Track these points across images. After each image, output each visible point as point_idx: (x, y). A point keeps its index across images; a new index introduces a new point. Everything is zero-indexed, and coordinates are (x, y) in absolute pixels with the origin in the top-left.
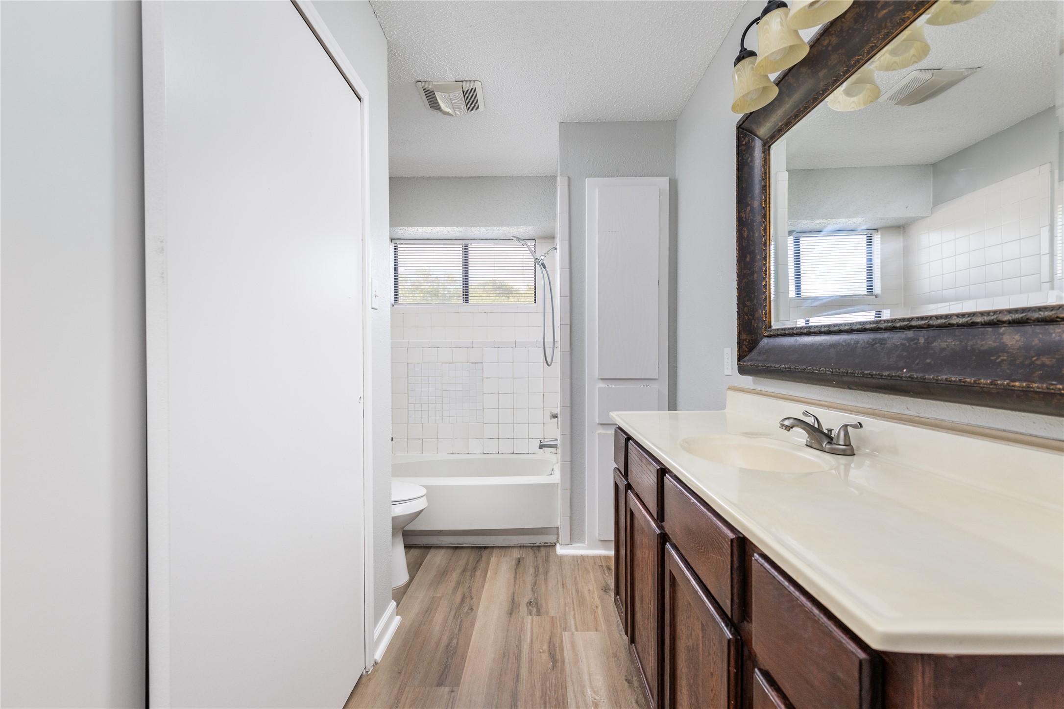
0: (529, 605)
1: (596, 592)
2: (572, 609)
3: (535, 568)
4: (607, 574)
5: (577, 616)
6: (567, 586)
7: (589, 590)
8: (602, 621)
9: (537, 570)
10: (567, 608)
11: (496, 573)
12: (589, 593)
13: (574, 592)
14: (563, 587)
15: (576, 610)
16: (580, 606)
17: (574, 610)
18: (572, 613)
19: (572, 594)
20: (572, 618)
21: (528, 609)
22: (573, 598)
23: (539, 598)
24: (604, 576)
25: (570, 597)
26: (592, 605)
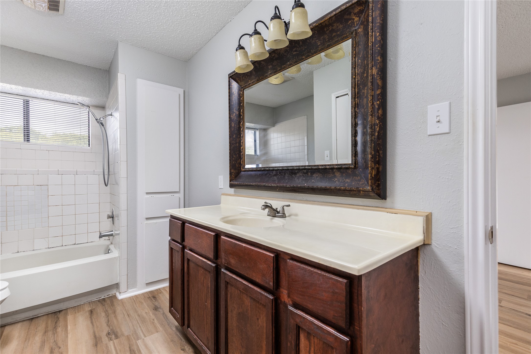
0: (108, 335)
1: (150, 312)
2: (138, 326)
3: (105, 312)
4: (154, 301)
5: (143, 329)
6: (131, 316)
7: (146, 313)
8: (159, 326)
9: (107, 313)
10: (135, 327)
11: (75, 325)
12: (147, 314)
13: (137, 317)
14: (129, 316)
15: (141, 326)
16: (143, 323)
17: (140, 327)
18: (139, 329)
19: (136, 318)
20: (140, 332)
21: (108, 337)
22: (137, 320)
23: (114, 329)
24: (153, 302)
25: (135, 320)
26: (150, 320)
